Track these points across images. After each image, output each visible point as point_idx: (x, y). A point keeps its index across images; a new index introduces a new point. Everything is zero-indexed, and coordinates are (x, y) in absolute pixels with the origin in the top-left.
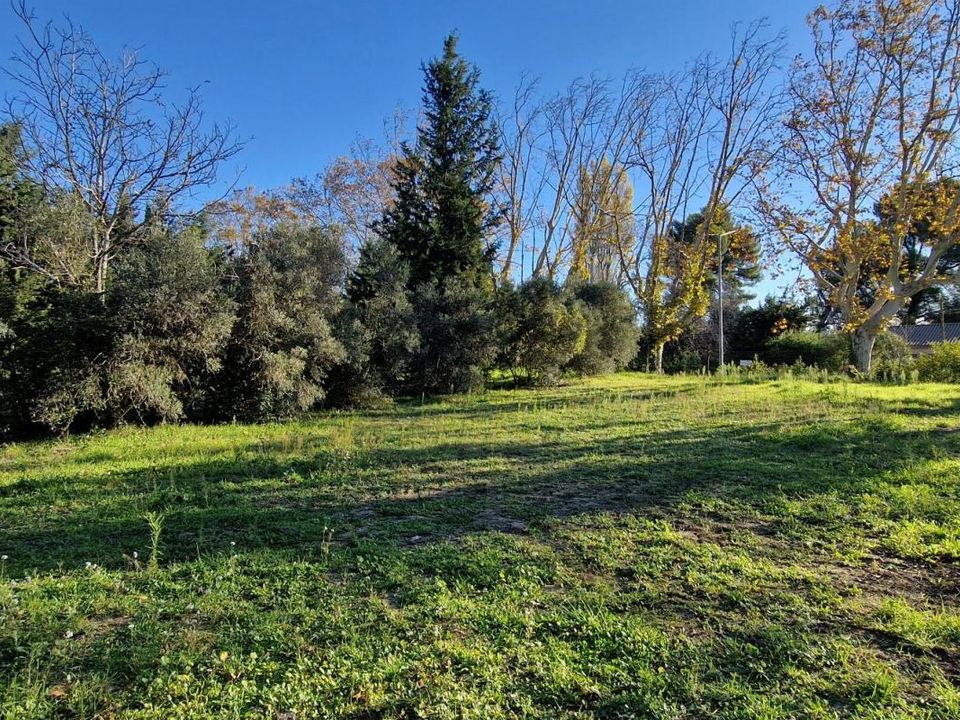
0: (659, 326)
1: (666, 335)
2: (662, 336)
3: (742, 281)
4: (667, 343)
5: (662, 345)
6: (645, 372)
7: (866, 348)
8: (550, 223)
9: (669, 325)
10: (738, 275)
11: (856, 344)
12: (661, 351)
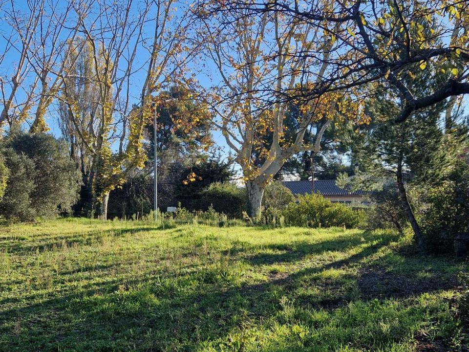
0: (105, 176)
1: (110, 185)
2: (106, 185)
3: (199, 144)
4: (112, 191)
5: (107, 194)
6: (90, 217)
7: (257, 198)
8: (14, 79)
9: (114, 176)
10: (196, 140)
11: (251, 195)
12: (107, 199)
